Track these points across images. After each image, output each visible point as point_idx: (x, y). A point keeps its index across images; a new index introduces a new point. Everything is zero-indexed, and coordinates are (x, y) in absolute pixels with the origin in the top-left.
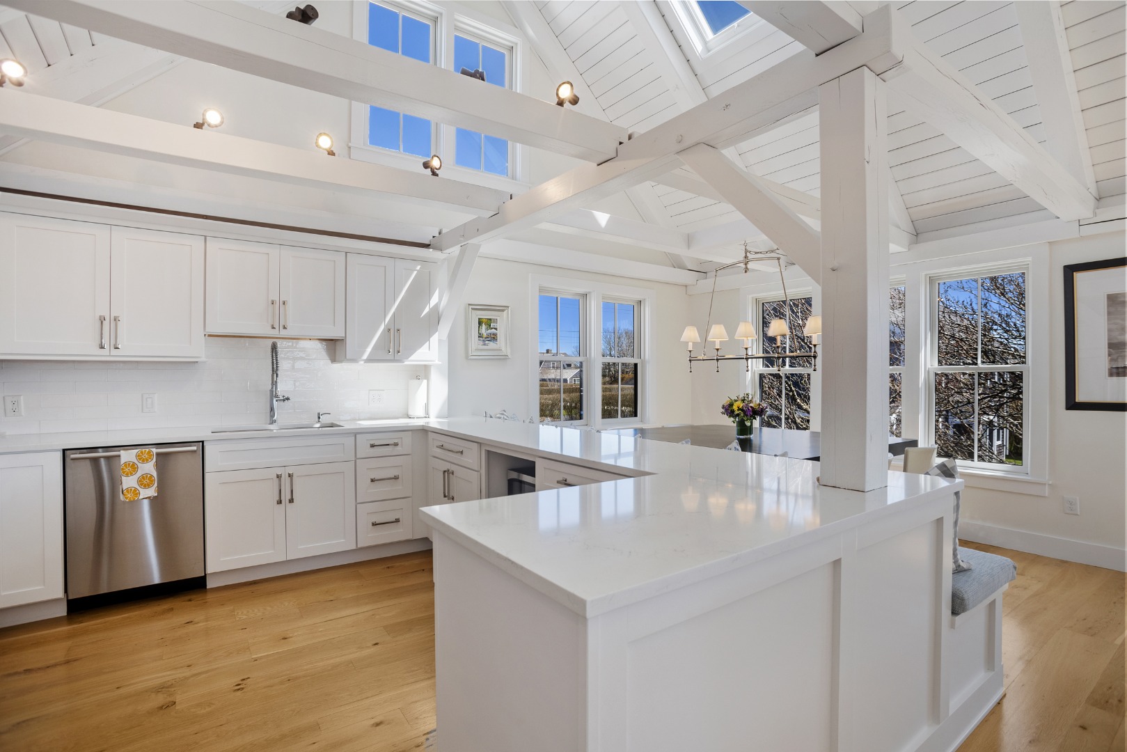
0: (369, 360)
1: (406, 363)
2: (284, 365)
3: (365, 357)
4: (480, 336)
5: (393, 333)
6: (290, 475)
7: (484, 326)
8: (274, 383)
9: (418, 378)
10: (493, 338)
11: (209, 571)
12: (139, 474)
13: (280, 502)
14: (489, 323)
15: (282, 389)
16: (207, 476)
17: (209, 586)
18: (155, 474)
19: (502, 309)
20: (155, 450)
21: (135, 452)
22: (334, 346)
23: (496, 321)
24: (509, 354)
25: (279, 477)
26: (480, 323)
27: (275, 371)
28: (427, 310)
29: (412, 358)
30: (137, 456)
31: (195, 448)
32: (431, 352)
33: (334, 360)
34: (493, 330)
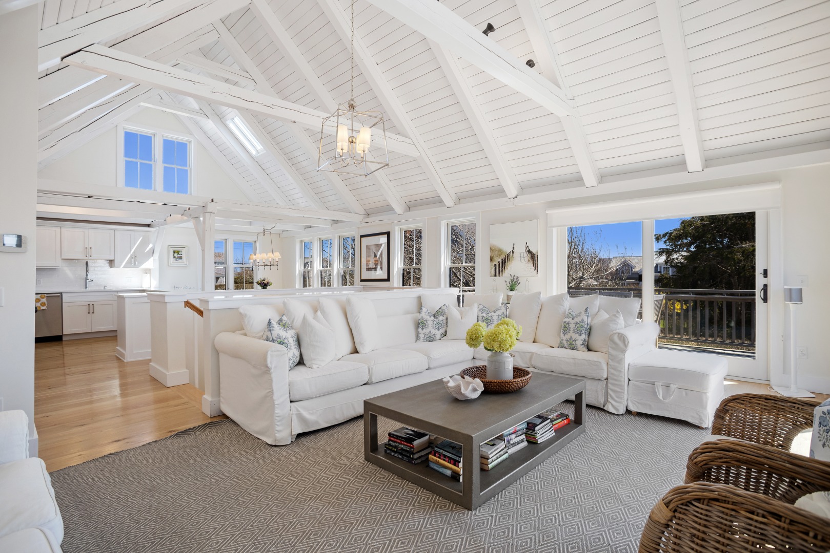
0: (124, 267)
1: (140, 268)
2: (90, 269)
3: (122, 266)
4: (174, 257)
5: (134, 257)
6: (93, 304)
7: (176, 254)
8: (87, 275)
9: (146, 273)
10: (181, 258)
11: (64, 333)
12: (41, 302)
13: (89, 313)
14: (178, 252)
15: (90, 277)
16: (63, 304)
17: (63, 339)
18: (46, 302)
19: (184, 247)
20: (46, 295)
21: (39, 295)
22: (111, 263)
23: (181, 252)
24: (187, 264)
25: (89, 305)
26: (174, 252)
27: (87, 271)
28: (148, 249)
29: (142, 266)
30: (40, 297)
31: (59, 295)
32: (151, 264)
33: (111, 267)
34: (180, 255)
